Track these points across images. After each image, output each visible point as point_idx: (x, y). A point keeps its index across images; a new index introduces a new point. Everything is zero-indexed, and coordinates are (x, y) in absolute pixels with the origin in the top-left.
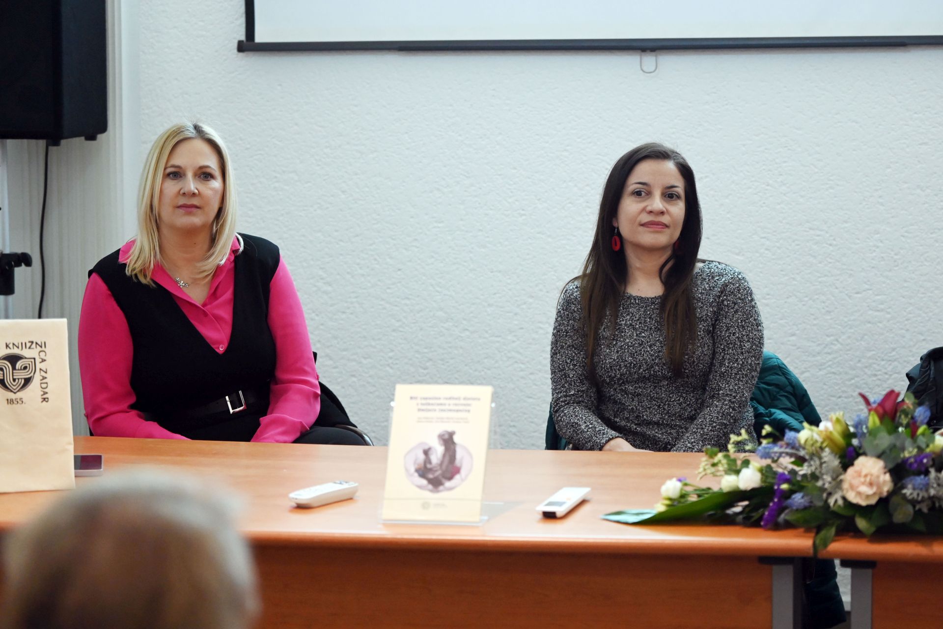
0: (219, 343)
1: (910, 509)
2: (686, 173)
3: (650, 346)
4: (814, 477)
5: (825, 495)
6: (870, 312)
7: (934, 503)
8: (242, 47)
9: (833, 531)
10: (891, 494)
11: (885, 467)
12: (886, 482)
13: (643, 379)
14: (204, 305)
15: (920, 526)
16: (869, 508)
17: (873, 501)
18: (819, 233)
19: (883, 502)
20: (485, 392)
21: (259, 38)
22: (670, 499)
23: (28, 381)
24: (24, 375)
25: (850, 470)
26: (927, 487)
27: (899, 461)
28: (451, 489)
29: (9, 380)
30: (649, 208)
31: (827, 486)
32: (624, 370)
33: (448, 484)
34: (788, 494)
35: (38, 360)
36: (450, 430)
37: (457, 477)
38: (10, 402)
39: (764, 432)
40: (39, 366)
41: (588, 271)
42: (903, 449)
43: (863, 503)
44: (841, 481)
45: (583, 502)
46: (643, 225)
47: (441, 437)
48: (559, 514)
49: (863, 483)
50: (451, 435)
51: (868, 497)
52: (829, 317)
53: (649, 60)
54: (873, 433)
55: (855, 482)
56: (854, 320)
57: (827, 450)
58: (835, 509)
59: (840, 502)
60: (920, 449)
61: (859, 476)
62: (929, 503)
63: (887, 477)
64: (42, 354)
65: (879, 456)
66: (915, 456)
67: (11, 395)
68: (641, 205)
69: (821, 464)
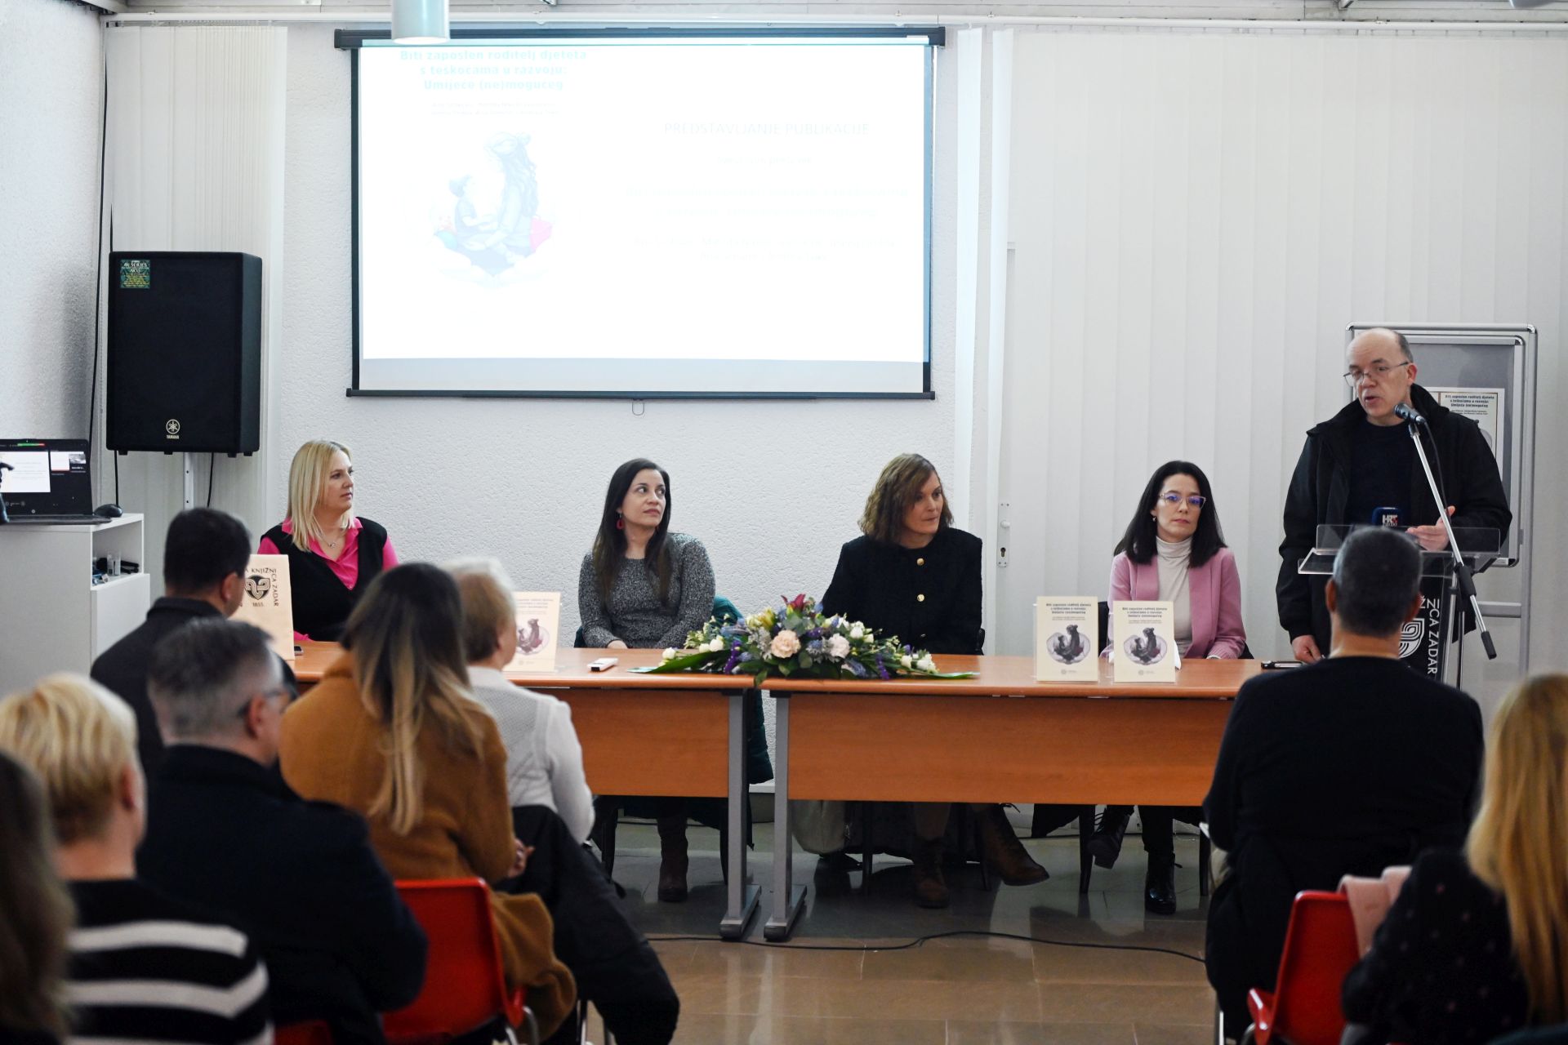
0: (348, 582)
1: (810, 660)
2: (666, 478)
3: (641, 589)
4: (755, 643)
5: (761, 654)
6: (791, 583)
7: (824, 658)
8: (349, 394)
9: (765, 674)
10: (800, 651)
11: (797, 636)
12: (796, 645)
13: (637, 611)
14: (338, 560)
15: (817, 671)
16: (787, 659)
17: (789, 655)
18: (755, 528)
19: (795, 656)
20: (557, 596)
21: (363, 387)
22: (668, 659)
23: (266, 592)
24: (264, 588)
25: (776, 638)
26: (820, 647)
27: (804, 632)
28: (536, 653)
29: (254, 591)
30: (649, 501)
31: (762, 648)
32: (625, 605)
33: (534, 650)
34: (740, 652)
35: (271, 580)
36: (535, 618)
37: (540, 646)
38: (255, 605)
39: (725, 618)
40: (272, 583)
41: (598, 544)
42: (807, 625)
43: (783, 656)
44: (770, 645)
45: (612, 667)
46: (646, 512)
47: (530, 623)
48: (601, 669)
49: (783, 645)
50: (536, 621)
51: (786, 652)
52: (761, 586)
53: (639, 406)
54: (790, 617)
55: (779, 644)
56: (780, 588)
57: (762, 628)
58: (767, 661)
59: (770, 657)
60: (817, 626)
61: (781, 640)
62: (821, 657)
63: (798, 641)
64: (274, 576)
65: (793, 630)
66: (814, 630)
67: (256, 601)
68: (644, 499)
69: (759, 636)
